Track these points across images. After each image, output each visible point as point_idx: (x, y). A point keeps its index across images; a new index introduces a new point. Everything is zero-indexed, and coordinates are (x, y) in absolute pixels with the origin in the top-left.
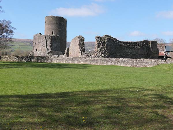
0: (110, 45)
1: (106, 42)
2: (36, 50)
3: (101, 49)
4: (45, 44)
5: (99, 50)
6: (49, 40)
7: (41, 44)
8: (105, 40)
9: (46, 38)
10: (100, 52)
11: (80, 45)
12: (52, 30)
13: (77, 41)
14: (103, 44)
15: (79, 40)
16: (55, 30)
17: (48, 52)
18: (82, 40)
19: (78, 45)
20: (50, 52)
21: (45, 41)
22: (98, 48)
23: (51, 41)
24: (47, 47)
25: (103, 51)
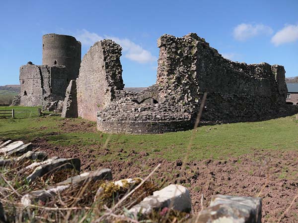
0: (206, 67)
1: (195, 55)
2: (25, 93)
3: (179, 80)
4: (40, 81)
5: (173, 81)
6: (46, 75)
7: (31, 81)
8: (191, 47)
9: (40, 71)
10: (176, 87)
11: (107, 68)
12: (55, 58)
13: (96, 56)
14: (187, 61)
15: (104, 52)
16: (59, 58)
17: (46, 95)
18: (113, 52)
19: (101, 66)
20: (49, 96)
21: (39, 76)
22: (171, 76)
23: (50, 75)
24: (42, 87)
25: (186, 84)
